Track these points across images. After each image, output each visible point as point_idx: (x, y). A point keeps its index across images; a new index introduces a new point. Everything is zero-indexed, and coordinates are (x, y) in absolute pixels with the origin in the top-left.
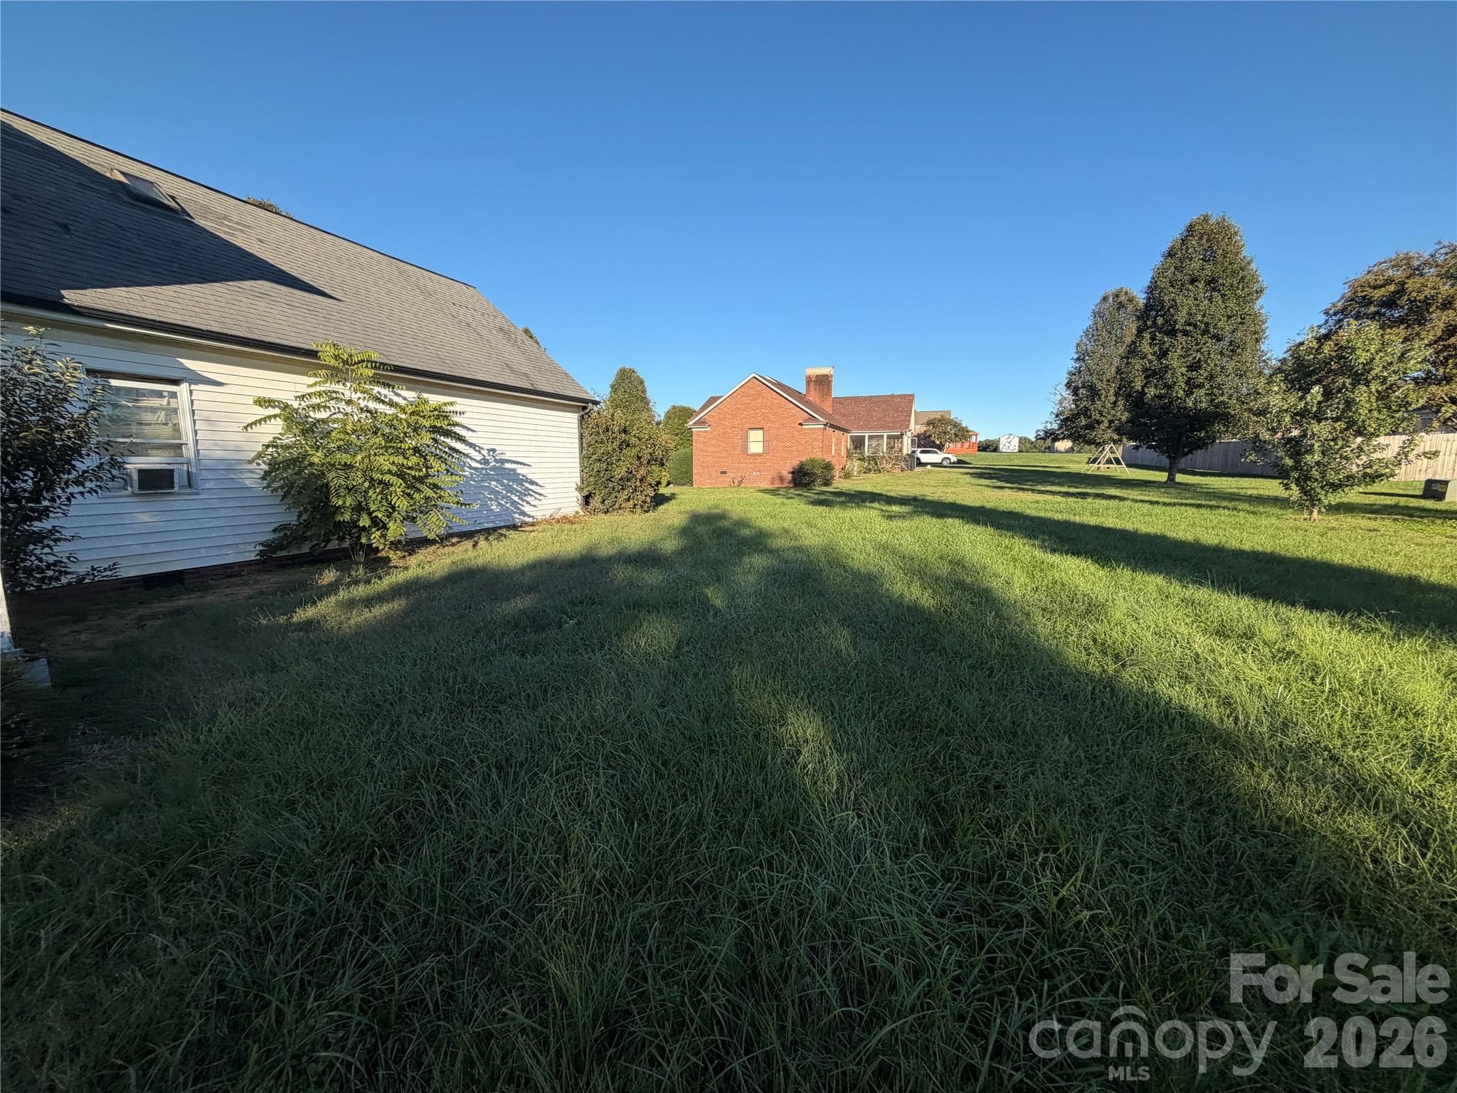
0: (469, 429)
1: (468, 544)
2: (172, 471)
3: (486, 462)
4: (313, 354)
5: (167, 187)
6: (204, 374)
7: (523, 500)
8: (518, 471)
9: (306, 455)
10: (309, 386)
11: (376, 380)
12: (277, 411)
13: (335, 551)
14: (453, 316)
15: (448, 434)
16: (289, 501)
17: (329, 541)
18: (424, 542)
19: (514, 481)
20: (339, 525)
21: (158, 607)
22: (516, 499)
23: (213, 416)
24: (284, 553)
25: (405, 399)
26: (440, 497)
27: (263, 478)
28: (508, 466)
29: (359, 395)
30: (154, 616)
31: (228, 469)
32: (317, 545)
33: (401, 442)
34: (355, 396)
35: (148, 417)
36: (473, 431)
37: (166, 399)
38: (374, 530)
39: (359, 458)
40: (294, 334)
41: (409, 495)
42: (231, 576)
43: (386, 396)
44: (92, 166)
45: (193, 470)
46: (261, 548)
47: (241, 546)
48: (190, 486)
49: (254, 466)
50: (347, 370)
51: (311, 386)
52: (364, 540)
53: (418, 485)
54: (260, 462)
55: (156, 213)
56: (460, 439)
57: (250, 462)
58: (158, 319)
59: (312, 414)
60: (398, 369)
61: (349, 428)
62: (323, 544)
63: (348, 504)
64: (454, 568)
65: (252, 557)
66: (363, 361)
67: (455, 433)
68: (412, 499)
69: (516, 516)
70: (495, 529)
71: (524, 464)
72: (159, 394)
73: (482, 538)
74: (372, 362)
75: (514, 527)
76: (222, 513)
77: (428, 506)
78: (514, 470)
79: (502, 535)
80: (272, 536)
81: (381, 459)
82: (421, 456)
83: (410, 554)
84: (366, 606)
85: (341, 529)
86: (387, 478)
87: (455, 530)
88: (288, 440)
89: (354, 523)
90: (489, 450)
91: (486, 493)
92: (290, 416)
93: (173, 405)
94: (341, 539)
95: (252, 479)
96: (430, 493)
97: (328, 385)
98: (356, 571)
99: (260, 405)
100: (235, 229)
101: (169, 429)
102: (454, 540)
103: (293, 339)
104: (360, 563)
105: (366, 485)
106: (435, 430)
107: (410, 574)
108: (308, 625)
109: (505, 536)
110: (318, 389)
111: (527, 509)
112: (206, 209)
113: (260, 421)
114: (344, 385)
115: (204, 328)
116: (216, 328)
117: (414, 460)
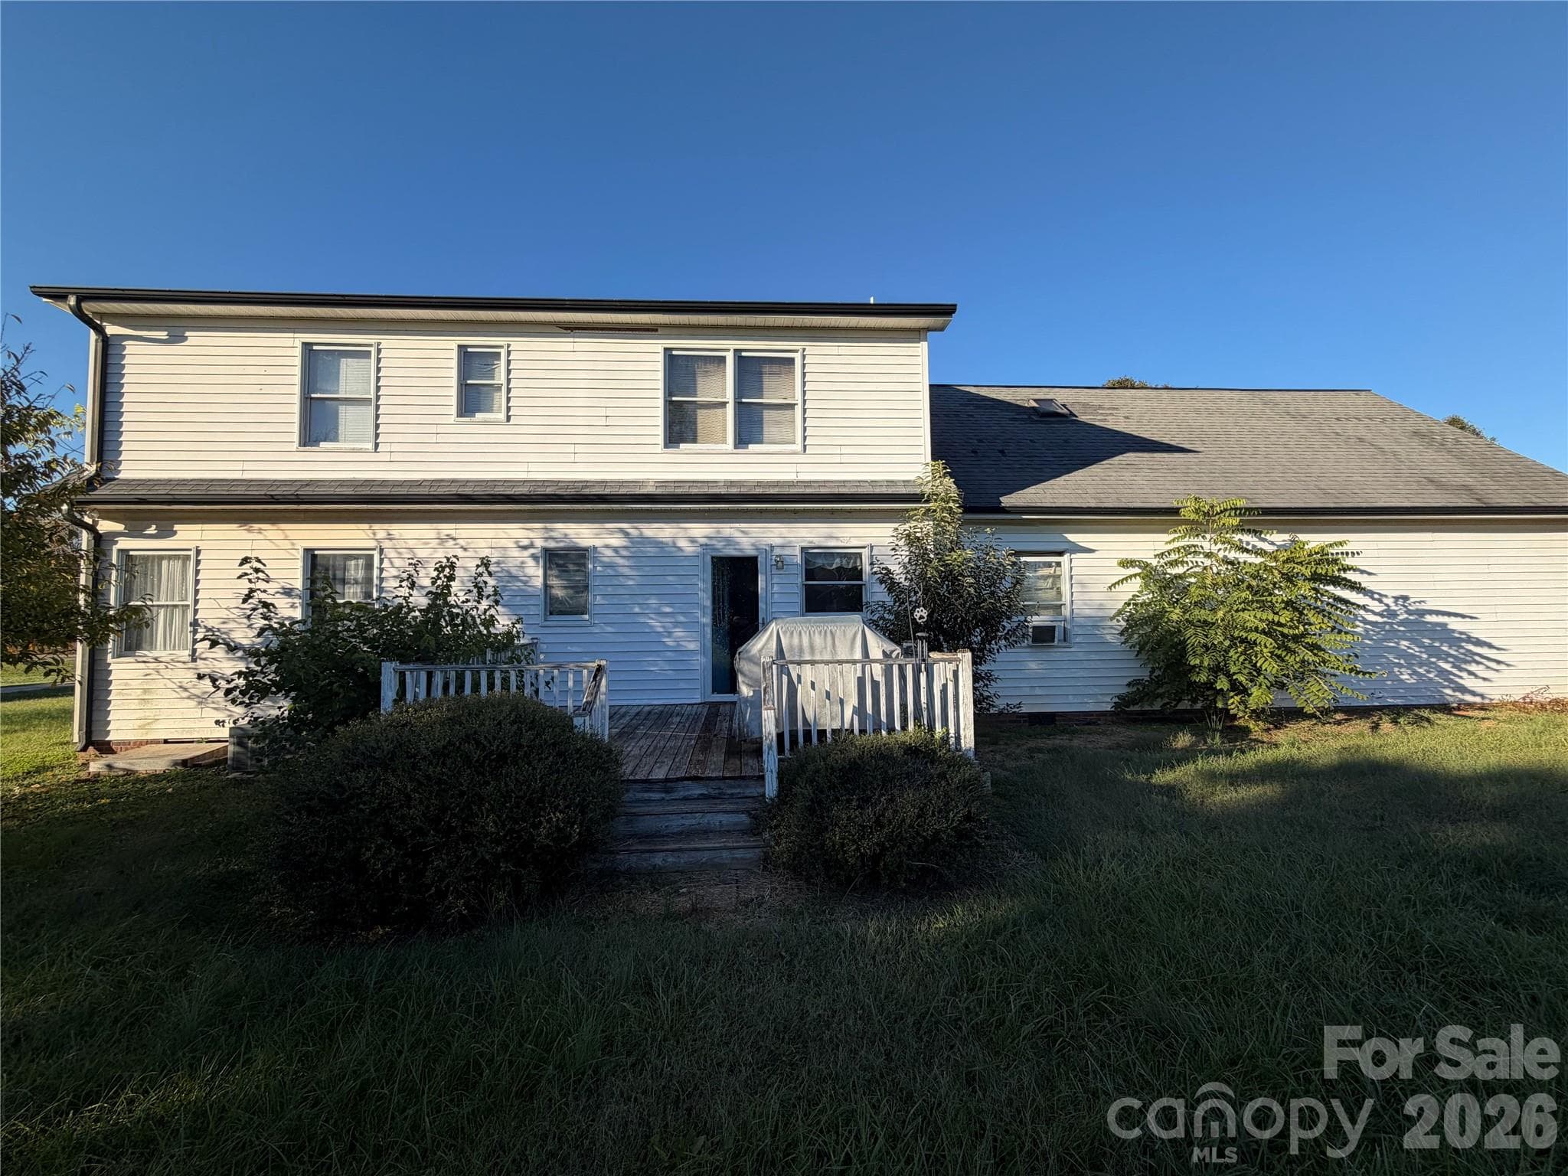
0: (1362, 572)
1: (1362, 725)
2: (1054, 627)
3: (1393, 614)
4: (1175, 511)
5: (1062, 398)
6: (1080, 544)
7: (1461, 669)
8: (1450, 627)
9: (1163, 611)
10: (1167, 543)
11: (1240, 529)
12: (1137, 570)
13: (1185, 711)
14: (1337, 434)
15: (1336, 581)
16: (1143, 656)
17: (1180, 700)
18: (1296, 714)
19: (1442, 641)
20: (1192, 685)
21: (1040, 743)
22: (1447, 667)
23: (1085, 580)
24: (1136, 708)
25: (1272, 543)
26: (1324, 662)
27: (1121, 634)
28: (1429, 618)
29: (1219, 546)
30: (1040, 750)
31: (1096, 623)
32: (1168, 703)
33: (1270, 595)
34: (1214, 549)
35: (1042, 584)
36: (1370, 574)
37: (1053, 569)
38: (1232, 694)
39: (1220, 614)
40: (1156, 496)
41: (1279, 657)
42: (1089, 724)
43: (1248, 543)
44: (1018, 403)
45: (1069, 627)
46: (1117, 700)
47: (1100, 697)
48: (1065, 640)
49: (1114, 622)
50: (1208, 521)
51: (1170, 542)
52: (1220, 705)
53: (1291, 645)
54: (1120, 619)
55: (1052, 422)
56: (1354, 586)
57: (1112, 619)
58: (1054, 505)
59: (1169, 571)
60: (1267, 511)
61: (1208, 582)
62: (1174, 703)
63: (1206, 664)
64: (1346, 755)
65: (1109, 708)
66: (1226, 510)
67: (1345, 579)
68: (1283, 661)
69: (1448, 691)
70: (1408, 708)
71: (1463, 616)
72: (1049, 565)
73: (1385, 718)
74: (1236, 509)
75: (1445, 708)
76: (1086, 665)
77: (1302, 674)
78: (1444, 625)
79: (1422, 718)
80: (1125, 690)
81: (1245, 615)
82: (1295, 609)
83: (1276, 728)
84: (1232, 784)
85: (1194, 690)
86: (1253, 636)
87: (1343, 703)
88: (1146, 597)
89: (1209, 685)
90: (1396, 599)
91: (1391, 657)
92: (1149, 573)
93: (1058, 573)
94: (1194, 701)
95: (1112, 637)
96: (1309, 656)
97: (1186, 539)
98: (1213, 739)
99: (1123, 566)
100: (1107, 415)
101: (1054, 592)
102: (1339, 716)
103: (1155, 500)
104: (1217, 730)
105: (1227, 643)
106: (1315, 578)
107: (1282, 753)
108: (1170, 790)
109: (1428, 720)
110: (1176, 545)
111: (1468, 682)
112: (1085, 405)
113: (1122, 581)
114: (1203, 537)
115: (1084, 506)
116: (1093, 504)
117: (1285, 617)
